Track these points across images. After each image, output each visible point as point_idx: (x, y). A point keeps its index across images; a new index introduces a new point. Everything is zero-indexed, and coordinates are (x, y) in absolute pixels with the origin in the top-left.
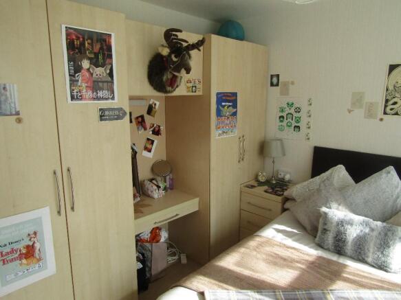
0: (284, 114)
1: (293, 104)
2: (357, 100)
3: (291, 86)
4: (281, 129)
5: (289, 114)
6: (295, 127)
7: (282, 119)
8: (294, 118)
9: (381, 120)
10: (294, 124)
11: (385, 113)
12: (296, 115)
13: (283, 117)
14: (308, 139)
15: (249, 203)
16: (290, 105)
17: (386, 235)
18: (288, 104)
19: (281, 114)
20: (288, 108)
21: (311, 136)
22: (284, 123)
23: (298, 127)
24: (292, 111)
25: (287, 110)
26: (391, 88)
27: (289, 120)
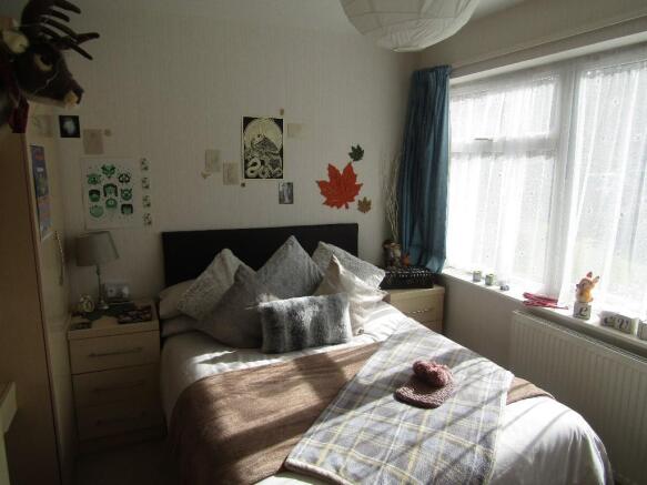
0: (100, 187)
1: (113, 168)
2: (212, 160)
3: (105, 138)
4: (96, 213)
5: (108, 185)
6: (123, 206)
7: (94, 196)
8: (119, 192)
9: (243, 185)
10: (120, 201)
11: (246, 177)
12: (121, 186)
13: (98, 192)
14: (150, 223)
15: (93, 355)
16: (108, 171)
17: (335, 305)
18: (104, 168)
19: (93, 187)
20: (104, 176)
21: (153, 217)
22: (102, 203)
23: (130, 206)
24: (114, 180)
25: (105, 180)
26: (248, 146)
27: (109, 196)
